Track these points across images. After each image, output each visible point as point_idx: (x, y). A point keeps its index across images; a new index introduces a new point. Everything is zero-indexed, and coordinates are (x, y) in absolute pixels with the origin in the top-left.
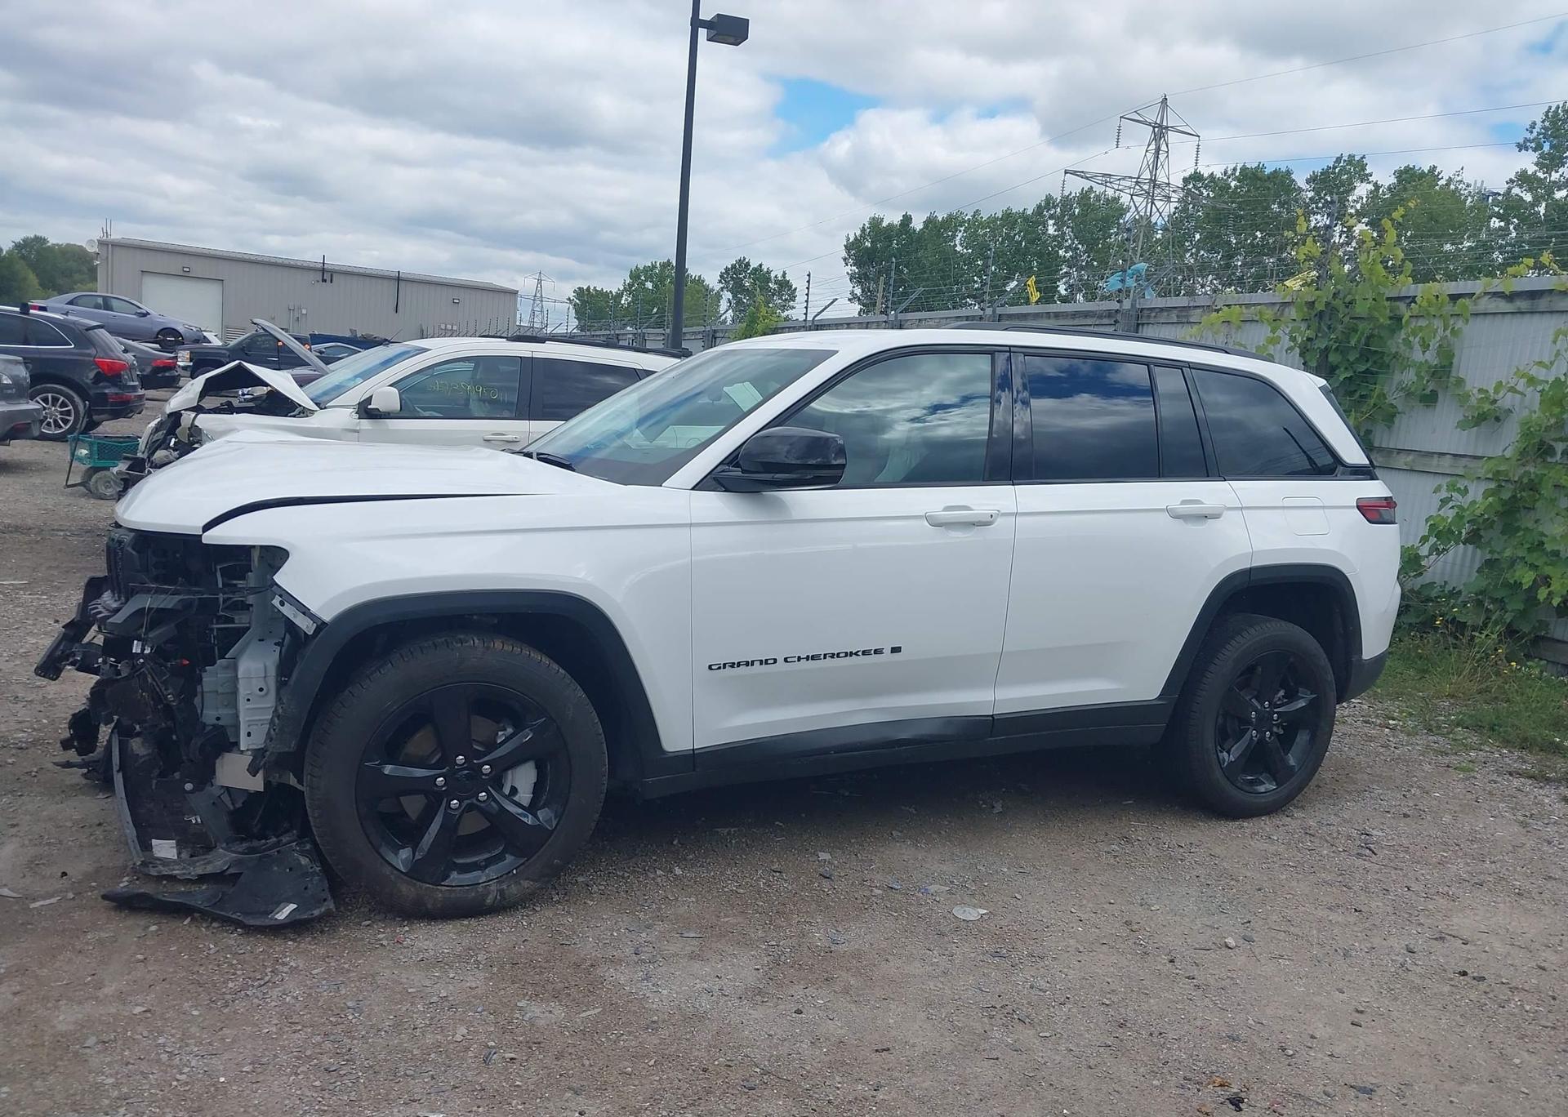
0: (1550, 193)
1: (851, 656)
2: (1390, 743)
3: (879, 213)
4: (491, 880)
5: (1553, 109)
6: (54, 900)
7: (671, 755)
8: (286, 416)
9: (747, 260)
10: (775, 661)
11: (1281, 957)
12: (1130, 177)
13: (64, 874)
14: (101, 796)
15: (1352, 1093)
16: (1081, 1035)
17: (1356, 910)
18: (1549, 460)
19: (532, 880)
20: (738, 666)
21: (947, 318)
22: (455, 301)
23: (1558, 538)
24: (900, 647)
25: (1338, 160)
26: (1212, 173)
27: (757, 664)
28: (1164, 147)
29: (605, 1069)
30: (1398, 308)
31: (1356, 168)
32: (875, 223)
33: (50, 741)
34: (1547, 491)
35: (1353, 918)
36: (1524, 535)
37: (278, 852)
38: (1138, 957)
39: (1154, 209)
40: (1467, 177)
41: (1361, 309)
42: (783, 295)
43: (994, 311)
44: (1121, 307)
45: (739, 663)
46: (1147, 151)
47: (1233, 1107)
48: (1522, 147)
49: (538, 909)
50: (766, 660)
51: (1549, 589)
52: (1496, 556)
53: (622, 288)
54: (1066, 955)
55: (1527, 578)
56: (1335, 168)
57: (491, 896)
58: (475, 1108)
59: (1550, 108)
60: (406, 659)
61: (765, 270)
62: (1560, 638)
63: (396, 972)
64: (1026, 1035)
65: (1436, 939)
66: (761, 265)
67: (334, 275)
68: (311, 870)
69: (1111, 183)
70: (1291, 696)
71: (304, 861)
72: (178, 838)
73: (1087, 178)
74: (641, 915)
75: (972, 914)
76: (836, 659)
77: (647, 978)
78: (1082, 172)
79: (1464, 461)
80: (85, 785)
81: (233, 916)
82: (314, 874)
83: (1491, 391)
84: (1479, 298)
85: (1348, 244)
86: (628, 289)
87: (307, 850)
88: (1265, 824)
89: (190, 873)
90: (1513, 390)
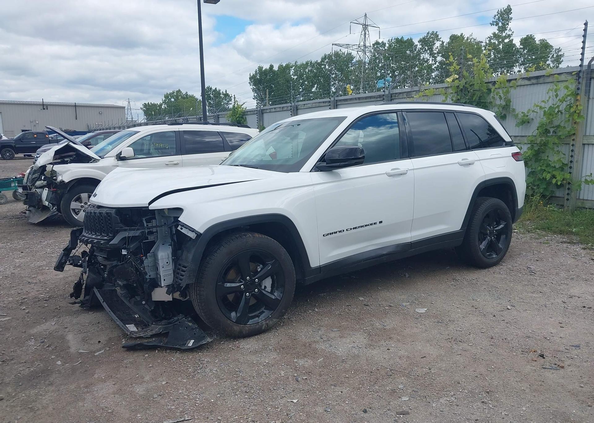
0: (503, 41)
1: (367, 226)
2: (519, 238)
3: (262, 65)
4: (263, 320)
5: (500, 11)
6: (103, 351)
7: (313, 268)
8: (88, 163)
9: (210, 87)
10: (344, 231)
11: (527, 310)
12: (356, 45)
13: (99, 342)
14: (90, 313)
15: (574, 348)
16: (482, 343)
17: (540, 292)
18: (548, 135)
19: (276, 319)
20: (332, 234)
21: (315, 103)
22: (100, 113)
23: (556, 161)
24: (382, 221)
25: (428, 33)
26: (383, 41)
27: (338, 232)
28: (367, 33)
29: (338, 377)
30: (489, 86)
31: (435, 36)
32: (260, 68)
33: (56, 296)
34: (551, 145)
35: (540, 295)
36: (543, 162)
37: (179, 322)
38: (483, 316)
39: (366, 56)
40: (474, 36)
41: (476, 87)
42: (226, 99)
43: (334, 99)
44: (385, 93)
45: (332, 233)
46: (361, 34)
47: (542, 358)
48: (492, 24)
49: (278, 329)
50: (341, 231)
51: (556, 179)
52: (534, 170)
53: (162, 102)
54: (460, 319)
55: (548, 176)
56: (427, 36)
57: (263, 326)
58: (305, 396)
59: (499, 10)
60: (228, 244)
61: (218, 90)
62: (558, 196)
63: (245, 357)
64: (465, 345)
65: (570, 298)
66: (216, 88)
67: (48, 106)
68: (194, 327)
69: (349, 47)
70: (498, 224)
71: (190, 324)
72: (134, 323)
73: (341, 46)
74: (314, 326)
75: (423, 310)
76: (362, 228)
77: (331, 346)
78: (339, 44)
79: (518, 138)
80: (81, 310)
81: (176, 347)
82: (196, 328)
83: (526, 113)
84: (518, 80)
85: (435, 64)
86: (164, 102)
87: (190, 320)
88: (496, 269)
89: (147, 335)
90: (533, 111)
